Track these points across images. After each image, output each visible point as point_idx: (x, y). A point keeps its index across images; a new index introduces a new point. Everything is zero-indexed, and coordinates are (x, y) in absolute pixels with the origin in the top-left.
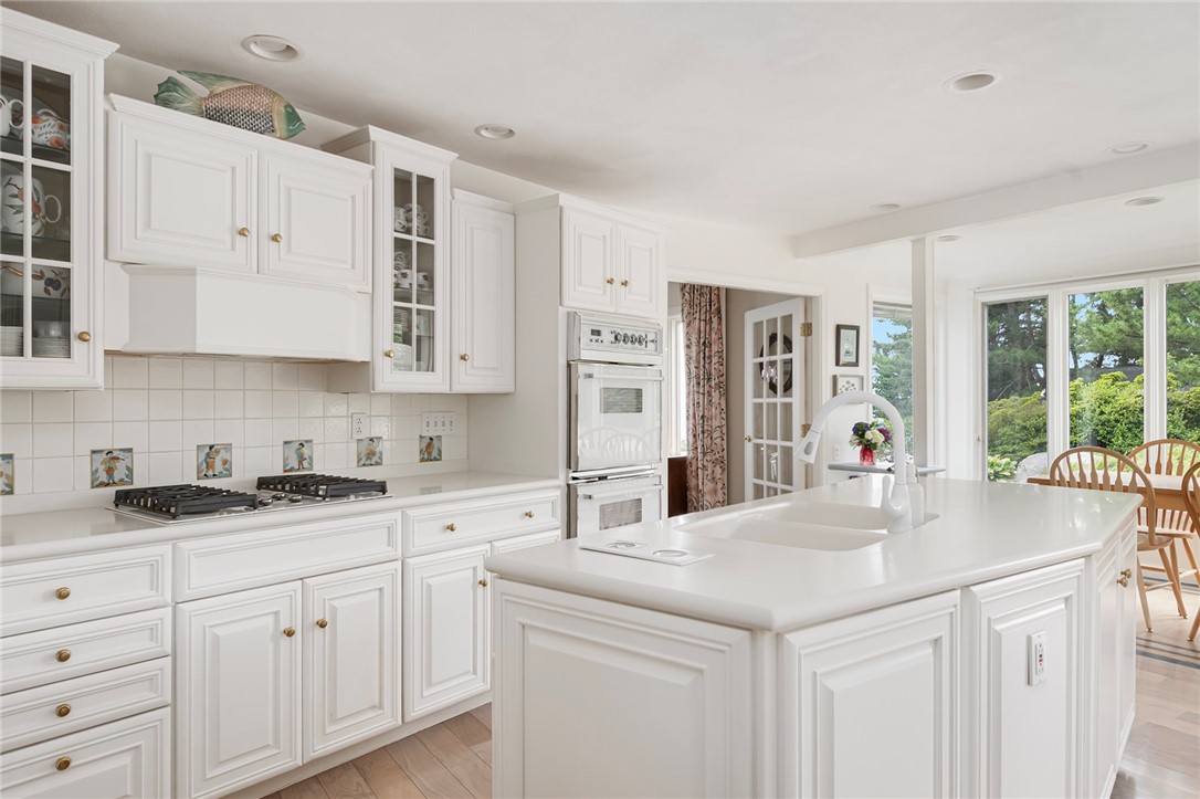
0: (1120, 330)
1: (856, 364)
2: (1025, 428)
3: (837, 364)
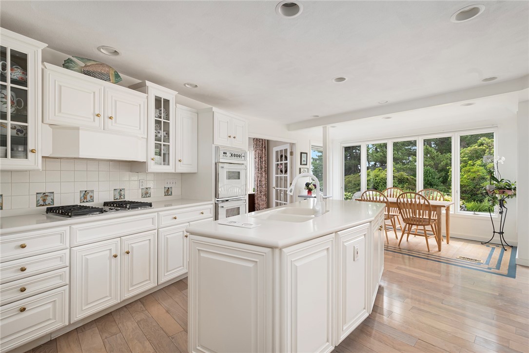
0: (381, 155)
1: (306, 164)
2: (355, 184)
3: (301, 164)
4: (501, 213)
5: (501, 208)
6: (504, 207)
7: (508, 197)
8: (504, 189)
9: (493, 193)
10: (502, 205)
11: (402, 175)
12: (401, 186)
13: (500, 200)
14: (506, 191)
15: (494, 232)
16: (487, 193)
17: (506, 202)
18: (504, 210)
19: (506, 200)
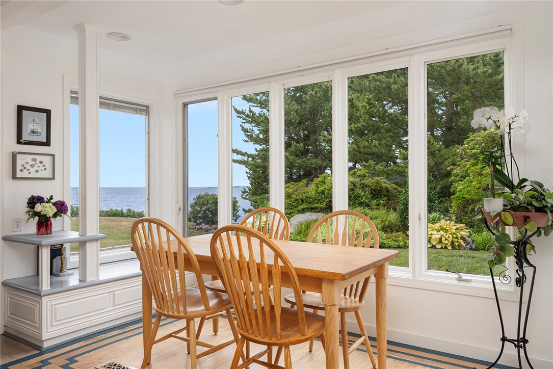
4: (520, 282)
5: (521, 267)
6: (528, 262)
7: (538, 232)
8: (527, 210)
9: (497, 223)
10: (521, 258)
11: (377, 182)
12: (374, 202)
13: (517, 243)
14: (533, 214)
15: (504, 339)
16: (484, 221)
17: (533, 247)
18: (528, 271)
19: (534, 240)
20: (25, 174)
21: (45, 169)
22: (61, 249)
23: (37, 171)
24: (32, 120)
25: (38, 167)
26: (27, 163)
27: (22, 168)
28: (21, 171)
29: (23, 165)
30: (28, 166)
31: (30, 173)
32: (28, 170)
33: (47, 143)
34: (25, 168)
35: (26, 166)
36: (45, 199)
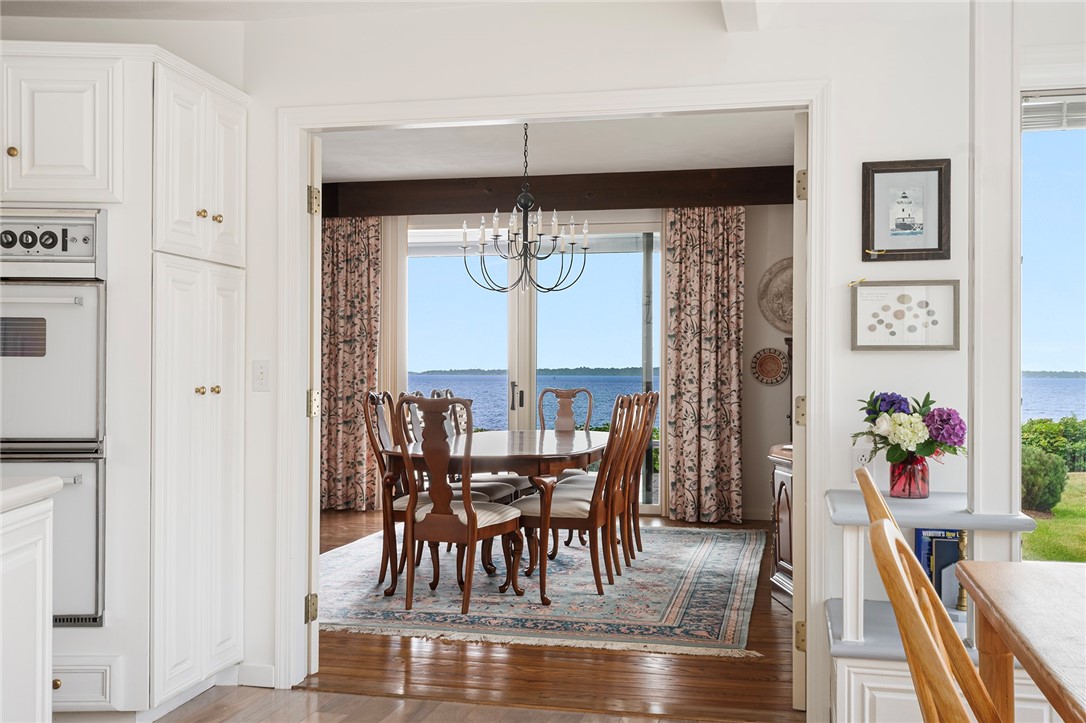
20: (881, 337)
21: (935, 323)
22: (958, 543)
23: (912, 329)
24: (901, 194)
25: (916, 316)
26: (886, 308)
27: (874, 321)
28: (872, 328)
29: (875, 315)
30: (888, 317)
31: (893, 334)
32: (889, 326)
33: (942, 252)
34: (881, 322)
35: (882, 316)
36: (912, 403)
